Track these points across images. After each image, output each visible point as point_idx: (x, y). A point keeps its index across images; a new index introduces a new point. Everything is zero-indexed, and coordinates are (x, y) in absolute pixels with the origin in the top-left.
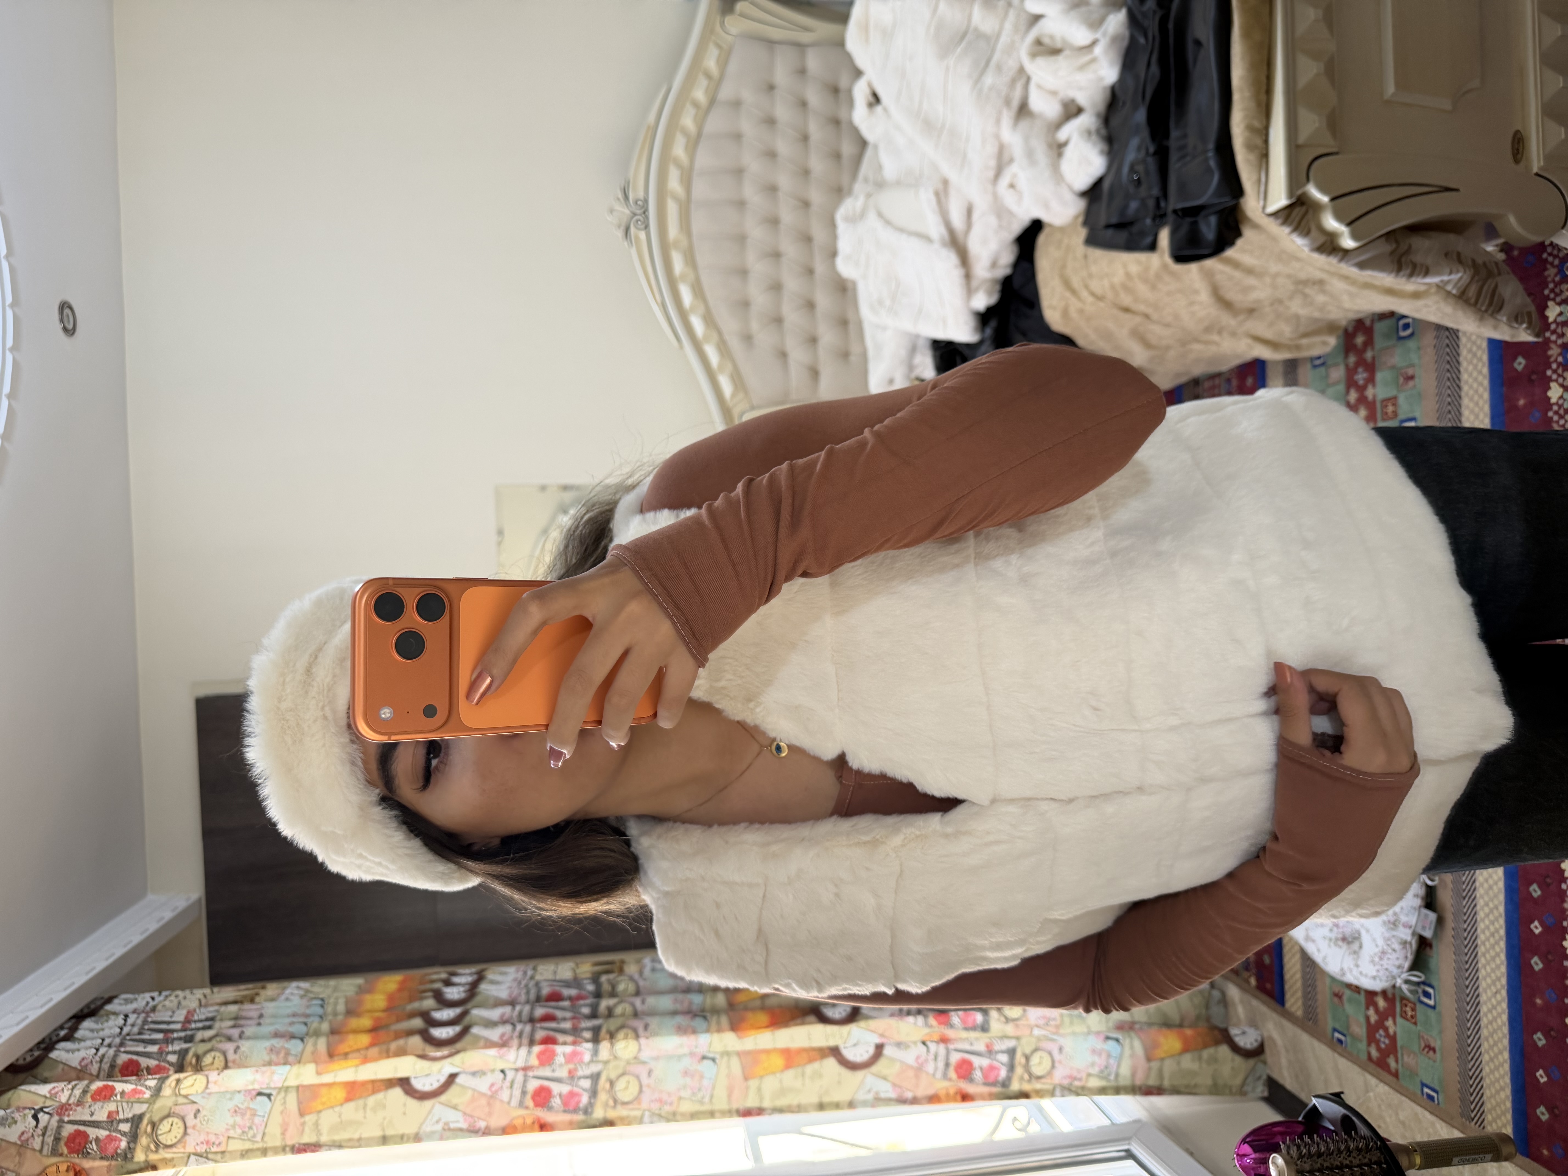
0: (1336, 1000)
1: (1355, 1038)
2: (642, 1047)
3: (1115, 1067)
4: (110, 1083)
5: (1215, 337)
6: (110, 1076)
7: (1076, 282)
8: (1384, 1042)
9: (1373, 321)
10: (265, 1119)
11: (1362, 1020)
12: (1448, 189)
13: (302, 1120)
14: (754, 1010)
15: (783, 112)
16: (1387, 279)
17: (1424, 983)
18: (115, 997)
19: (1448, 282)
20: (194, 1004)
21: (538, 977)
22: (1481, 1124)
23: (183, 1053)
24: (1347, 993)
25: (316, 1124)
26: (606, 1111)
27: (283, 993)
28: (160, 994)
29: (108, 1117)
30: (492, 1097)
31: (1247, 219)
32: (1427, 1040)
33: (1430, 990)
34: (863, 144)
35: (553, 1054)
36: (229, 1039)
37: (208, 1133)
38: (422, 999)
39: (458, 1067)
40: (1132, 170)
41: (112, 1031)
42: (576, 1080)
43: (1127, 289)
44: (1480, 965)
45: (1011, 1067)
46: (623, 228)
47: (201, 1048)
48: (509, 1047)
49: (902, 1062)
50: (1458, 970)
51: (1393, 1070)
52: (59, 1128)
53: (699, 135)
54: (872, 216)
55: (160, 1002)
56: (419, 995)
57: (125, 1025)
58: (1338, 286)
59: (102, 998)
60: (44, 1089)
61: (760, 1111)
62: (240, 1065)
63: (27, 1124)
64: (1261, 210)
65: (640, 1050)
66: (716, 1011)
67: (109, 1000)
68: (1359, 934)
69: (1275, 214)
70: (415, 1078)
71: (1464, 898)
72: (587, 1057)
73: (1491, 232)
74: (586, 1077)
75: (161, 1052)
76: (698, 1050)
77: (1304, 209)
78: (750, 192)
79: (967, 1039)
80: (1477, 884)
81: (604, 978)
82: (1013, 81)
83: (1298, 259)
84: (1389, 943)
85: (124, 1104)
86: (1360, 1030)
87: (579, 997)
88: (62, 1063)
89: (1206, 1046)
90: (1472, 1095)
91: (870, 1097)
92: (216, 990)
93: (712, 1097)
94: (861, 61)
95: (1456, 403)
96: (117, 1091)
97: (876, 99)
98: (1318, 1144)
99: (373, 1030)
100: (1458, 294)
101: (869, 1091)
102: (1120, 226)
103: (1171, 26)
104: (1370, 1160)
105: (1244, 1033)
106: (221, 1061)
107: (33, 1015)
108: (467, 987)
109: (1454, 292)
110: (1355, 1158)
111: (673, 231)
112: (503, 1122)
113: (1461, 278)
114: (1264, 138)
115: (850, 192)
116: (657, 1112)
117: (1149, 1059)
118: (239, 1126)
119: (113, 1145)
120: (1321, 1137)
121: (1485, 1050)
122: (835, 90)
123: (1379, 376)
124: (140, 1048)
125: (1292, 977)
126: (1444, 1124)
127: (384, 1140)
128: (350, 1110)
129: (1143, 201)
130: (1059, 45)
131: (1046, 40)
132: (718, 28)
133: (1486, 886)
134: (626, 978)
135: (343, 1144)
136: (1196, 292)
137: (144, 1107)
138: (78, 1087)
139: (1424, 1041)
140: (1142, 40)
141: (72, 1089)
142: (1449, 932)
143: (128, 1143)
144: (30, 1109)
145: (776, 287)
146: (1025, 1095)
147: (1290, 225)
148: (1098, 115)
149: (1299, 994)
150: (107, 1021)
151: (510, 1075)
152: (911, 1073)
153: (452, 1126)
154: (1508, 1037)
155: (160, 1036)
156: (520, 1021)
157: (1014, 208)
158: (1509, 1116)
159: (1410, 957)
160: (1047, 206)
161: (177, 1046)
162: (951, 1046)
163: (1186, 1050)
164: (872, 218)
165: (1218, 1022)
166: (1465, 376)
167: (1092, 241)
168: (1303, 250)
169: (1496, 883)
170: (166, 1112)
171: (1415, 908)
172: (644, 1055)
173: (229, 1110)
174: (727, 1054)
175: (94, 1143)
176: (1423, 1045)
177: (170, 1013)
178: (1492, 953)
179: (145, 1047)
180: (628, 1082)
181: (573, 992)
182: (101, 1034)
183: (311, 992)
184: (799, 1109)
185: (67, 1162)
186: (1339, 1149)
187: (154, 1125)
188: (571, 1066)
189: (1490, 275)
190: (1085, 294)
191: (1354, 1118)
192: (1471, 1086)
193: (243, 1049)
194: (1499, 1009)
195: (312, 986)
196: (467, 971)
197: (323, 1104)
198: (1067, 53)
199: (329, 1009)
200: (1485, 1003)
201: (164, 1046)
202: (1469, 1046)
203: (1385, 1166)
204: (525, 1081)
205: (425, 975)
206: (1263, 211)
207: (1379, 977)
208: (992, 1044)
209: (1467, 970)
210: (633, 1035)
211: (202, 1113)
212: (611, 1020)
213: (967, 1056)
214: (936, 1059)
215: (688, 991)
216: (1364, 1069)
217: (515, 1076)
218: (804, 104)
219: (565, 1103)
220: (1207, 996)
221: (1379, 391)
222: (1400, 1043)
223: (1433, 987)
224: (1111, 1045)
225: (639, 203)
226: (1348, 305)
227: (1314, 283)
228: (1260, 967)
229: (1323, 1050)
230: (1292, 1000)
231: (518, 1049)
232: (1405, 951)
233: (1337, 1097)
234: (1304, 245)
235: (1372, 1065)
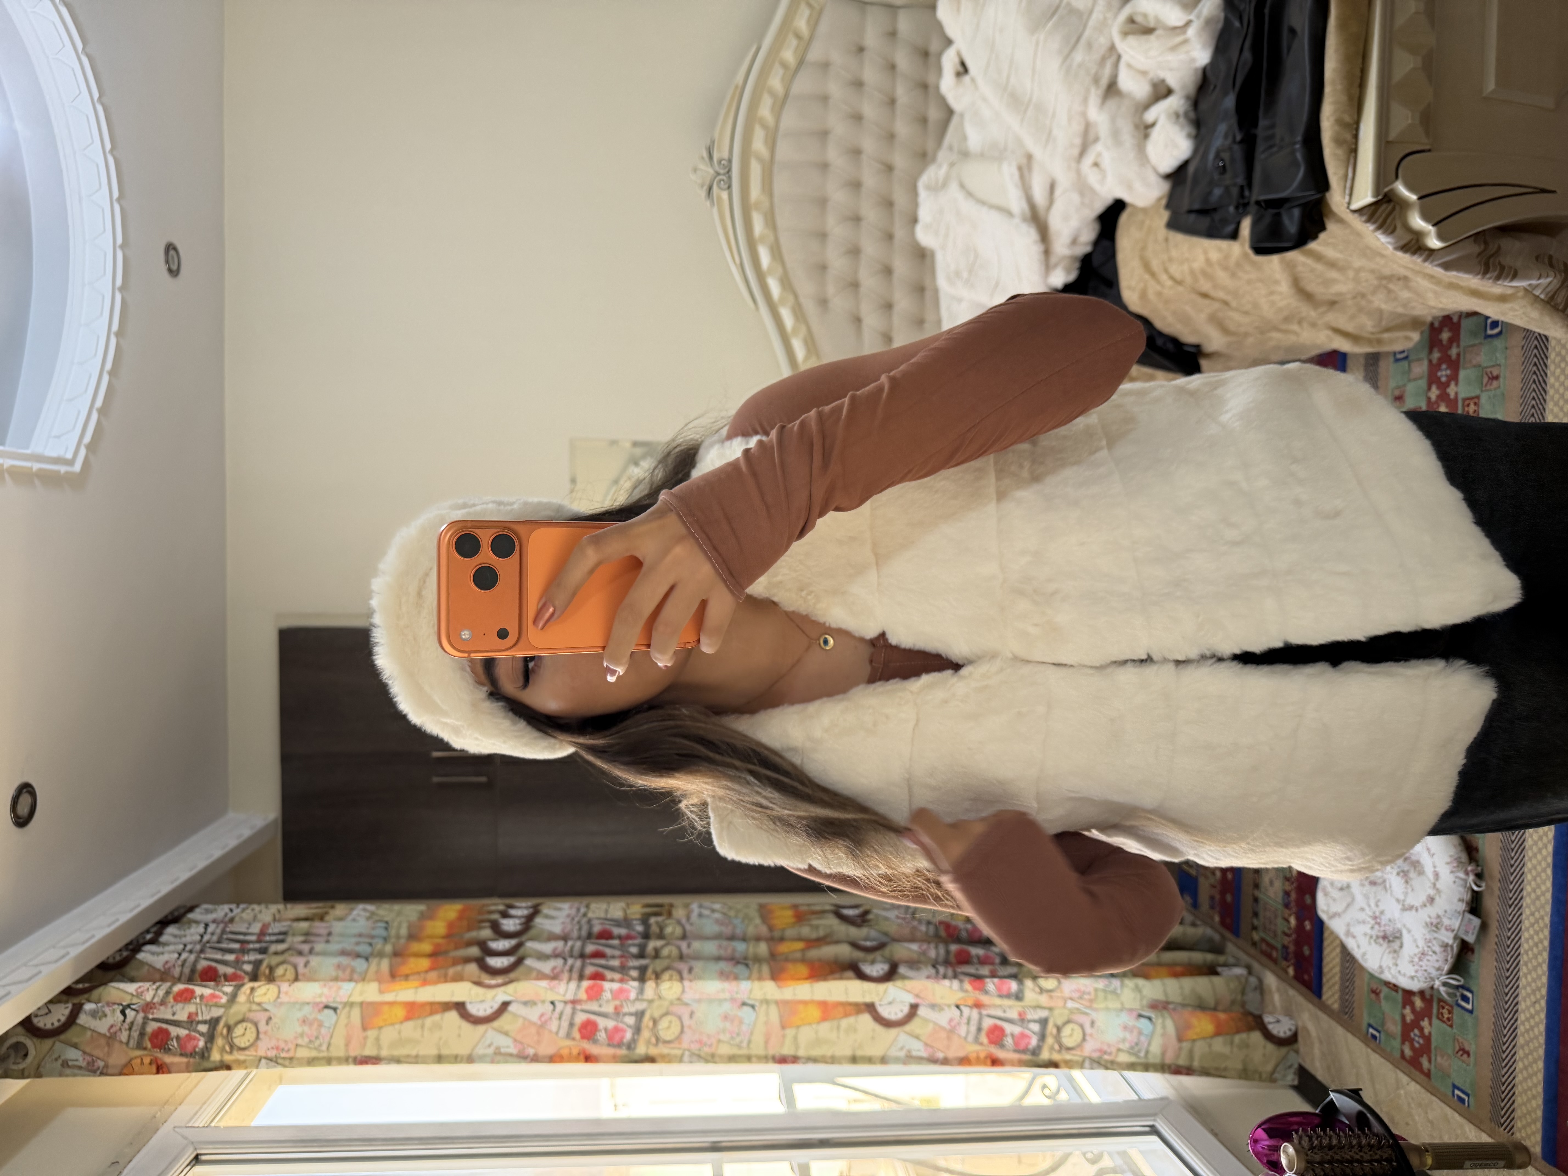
0: (1373, 996)
1: (1390, 1035)
2: (686, 989)
3: (1146, 1045)
4: (191, 987)
5: (1295, 327)
6: (190, 980)
7: (1155, 264)
8: (1419, 1041)
9: (1459, 319)
10: (331, 1030)
11: (1398, 1018)
12: (1543, 191)
13: (365, 1034)
14: (795, 961)
15: (871, 74)
16: (1473, 281)
17: (1462, 987)
18: (197, 906)
19: (1537, 286)
20: (268, 918)
21: (590, 915)
22: (1511, 1130)
23: (257, 964)
24: (1385, 990)
25: (377, 1039)
26: (648, 1048)
27: (350, 914)
28: (238, 907)
29: (189, 1017)
30: (542, 1026)
31: (1331, 212)
32: (1462, 1043)
33: (1469, 995)
34: (950, 112)
35: (601, 990)
36: (300, 953)
37: (278, 1040)
38: (480, 928)
39: (511, 995)
40: (1218, 156)
41: (194, 938)
42: (621, 1017)
43: (1205, 274)
44: (1521, 974)
45: (1042, 1037)
46: (706, 188)
47: (275, 960)
48: (561, 980)
49: (935, 1024)
50: (1499, 977)
51: (1426, 1070)
52: (144, 1024)
53: (786, 96)
54: (954, 187)
55: (238, 914)
56: (477, 925)
57: (205, 933)
58: (1423, 284)
59: (185, 906)
60: (131, 988)
61: (795, 1059)
62: (310, 979)
63: (115, 1019)
64: (1346, 205)
65: (683, 991)
66: (758, 960)
67: (191, 909)
68: (1401, 934)
69: (1360, 211)
70: (470, 1003)
71: (1510, 907)
72: (633, 995)
74: (631, 1014)
75: (237, 961)
76: (739, 996)
77: (1390, 206)
78: (834, 155)
79: (1000, 1006)
80: (1524, 893)
81: (653, 920)
82: (1103, 60)
83: (1382, 256)
84: (1430, 944)
85: (204, 1008)
86: (1395, 1028)
87: (629, 937)
88: (147, 964)
89: (1238, 1031)
90: (1503, 1101)
91: (902, 1054)
92: (289, 906)
93: (749, 1042)
94: (951, 30)
95: (1541, 407)
96: (197, 994)
97: (963, 69)
98: (1330, 1137)
99: (433, 955)
100: (1546, 299)
101: (901, 1049)
102: (1202, 212)
103: (1267, 11)
104: (1381, 1157)
105: (1278, 1021)
106: (292, 974)
107: (124, 918)
108: (523, 920)
109: (1542, 296)
110: (1366, 1153)
111: (755, 192)
112: (550, 1051)
113: (1550, 283)
114: (1354, 132)
115: (934, 159)
116: (697, 1052)
117: (1180, 1039)
118: (307, 1035)
119: (193, 1043)
120: (1334, 1130)
121: (1520, 1057)
122: (925, 54)
123: (1462, 374)
124: (218, 956)
125: (1331, 970)
126: (1472, 1127)
127: (440, 1059)
128: (409, 1029)
129: (1227, 188)
130: (1152, 25)
131: (1139, 19)
133: (1533, 896)
134: (674, 921)
135: (402, 1059)
136: (1277, 282)
137: (221, 1011)
138: (162, 987)
139: (1459, 1043)
140: (1237, 24)
141: (157, 989)
142: (1492, 938)
143: (206, 1043)
144: (118, 1004)
145: (855, 252)
146: (1054, 1065)
147: (1374, 223)
148: (1188, 98)
149: (1337, 987)
150: (189, 928)
151: (559, 1007)
152: (943, 1035)
153: (503, 1050)
154: (1544, 1047)
155: (236, 946)
156: (571, 956)
157: (1097, 187)
158: (1539, 1125)
159: (1451, 960)
160: (1130, 187)
161: (252, 957)
162: (984, 1012)
163: (1218, 1033)
164: (954, 188)
165: (1253, 1008)
166: (1551, 380)
167: (1174, 225)
168: (1387, 248)
169: (1543, 894)
170: (240, 1017)
171: (1459, 913)
172: (687, 997)
173: (298, 1020)
174: (766, 1002)
175: (175, 1041)
176: (1457, 1048)
177: (246, 925)
178: (1535, 963)
179: (223, 956)
180: (670, 1022)
181: (623, 931)
182: (184, 940)
183: (377, 914)
184: (833, 1060)
185: (150, 1055)
186: (1351, 1143)
187: (230, 1029)
188: (617, 1003)
190: (1164, 277)
191: (1369, 1115)
192: (1503, 1092)
193: (312, 964)
194: (1537, 1019)
195: (377, 909)
196: (524, 904)
197: (385, 1021)
198: (1158, 32)
199: (393, 932)
200: (1524, 1012)
201: (240, 955)
202: (1504, 1052)
203: (1395, 1164)
204: (573, 1014)
205: (484, 906)
206: (1348, 208)
207: (1417, 977)
208: (1025, 1013)
209: (1507, 978)
210: (678, 977)
211: (274, 1020)
212: (658, 961)
213: (999, 1023)
214: (968, 1023)
215: (732, 938)
216: (1396, 1066)
217: (564, 1008)
218: (893, 67)
219: (610, 1037)
220: (1243, 980)
221: (1461, 390)
222: (1434, 1045)
223: (1471, 991)
224: (1144, 1023)
225: (723, 162)
226: (1432, 303)
227: (1399, 279)
228: (1299, 955)
229: (1356, 1045)
230: (1330, 993)
231: (568, 983)
232: (1445, 954)
233: (1355, 1094)
234: (1389, 243)
235: (1404, 1063)
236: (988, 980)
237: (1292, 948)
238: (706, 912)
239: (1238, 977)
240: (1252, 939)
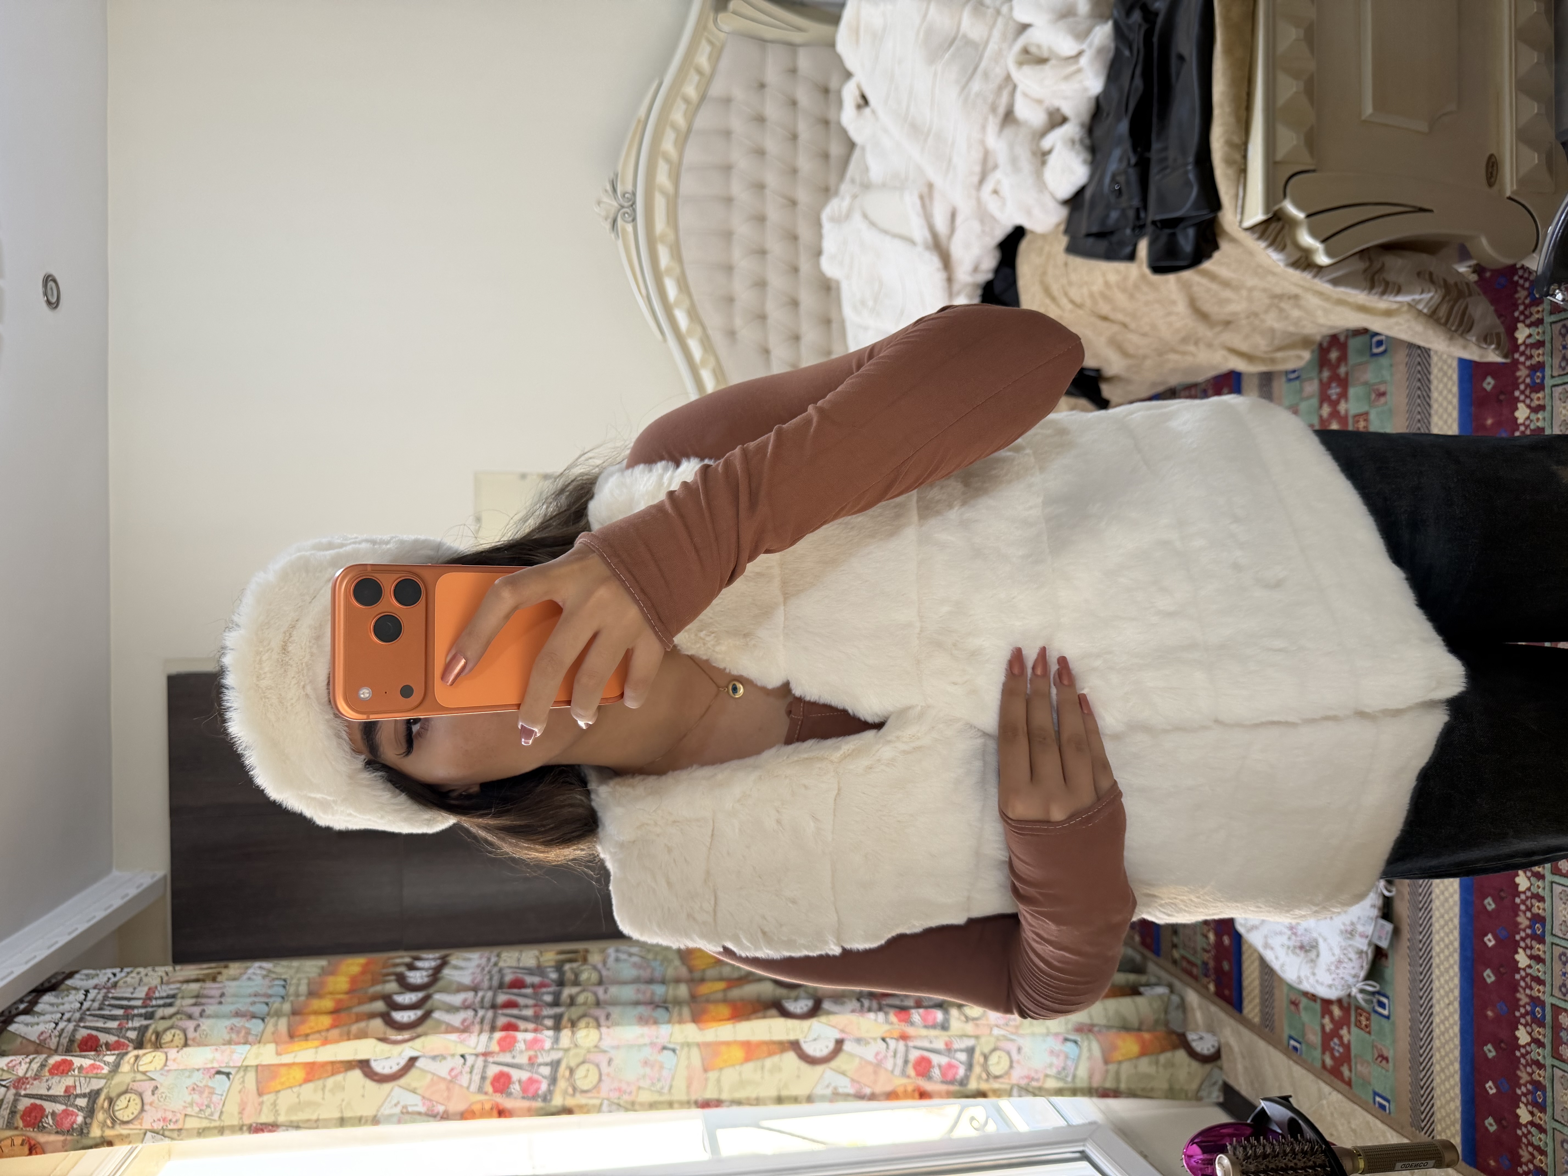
0: (1293, 1007)
1: (1310, 1046)
2: (603, 1036)
3: (1072, 1069)
4: (69, 1058)
5: (1191, 348)
6: (68, 1051)
7: (1055, 289)
8: (1339, 1050)
9: (1347, 337)
10: (223, 1098)
11: (1318, 1029)
12: (1422, 210)
13: (261, 1099)
14: (716, 1002)
15: (773, 110)
16: (1359, 296)
17: (1379, 993)
18: (76, 972)
19: (1420, 301)
20: (155, 982)
21: (502, 964)
22: (1431, 1132)
23: (143, 1030)
24: (1304, 1001)
25: (275, 1104)
26: (564, 1099)
27: (245, 973)
28: (122, 971)
29: (66, 1091)
30: (453, 1080)
31: (1224, 232)
32: (1381, 1049)
33: (1385, 1000)
34: (851, 145)
35: (514, 1040)
36: (190, 1017)
37: (165, 1110)
38: (385, 982)
39: (418, 1050)
40: (1114, 180)
41: (72, 1006)
42: (536, 1067)
43: (1104, 296)
44: (1434, 976)
45: (970, 1066)
46: (610, 220)
47: (162, 1025)
48: (471, 1033)
49: (861, 1058)
50: (1413, 981)
51: (1347, 1079)
52: (16, 1101)
53: (689, 130)
54: (857, 217)
55: (122, 978)
56: (382, 979)
57: (85, 1000)
58: (1313, 301)
59: (63, 973)
61: (718, 1103)
62: (200, 1044)
64: (1238, 224)
65: (601, 1039)
66: (678, 1002)
67: (70, 975)
68: (1317, 943)
69: (1251, 229)
70: (375, 1060)
71: (1421, 910)
72: (548, 1044)
73: (1464, 254)
74: (546, 1064)
75: (120, 1028)
76: (658, 1040)
77: (1280, 224)
78: (738, 189)
79: (926, 1037)
80: (1433, 896)
81: (567, 967)
82: (1000, 88)
83: (1274, 274)
84: (1345, 952)
85: (82, 1079)
86: (1315, 1038)
87: (542, 985)
88: (21, 1036)
89: (1163, 1050)
90: (1422, 1105)
91: (829, 1091)
92: (178, 968)
93: (671, 1087)
94: (851, 63)
95: (1426, 421)
96: (75, 1066)
97: (864, 101)
98: (1264, 1146)
99: (334, 1012)
100: (1429, 313)
101: (828, 1086)
102: (1100, 235)
103: (1155, 39)
104: (1315, 1163)
105: (1201, 1038)
106: (180, 1039)
108: (430, 972)
109: (1425, 311)
110: (1300, 1160)
111: (660, 225)
112: (461, 1107)
113: (1432, 298)
114: (1243, 153)
115: (836, 193)
116: (616, 1101)
117: (1106, 1062)
118: (197, 1104)
119: (71, 1119)
120: (1268, 1140)
121: (1437, 1060)
122: (825, 91)
123: (1352, 391)
124: (100, 1024)
125: (1250, 984)
126: (1392, 1131)
127: (342, 1122)
128: (308, 1091)
129: (1123, 211)
130: (1045, 54)
131: (1033, 50)
132: (711, 24)
133: (1442, 898)
134: (589, 967)
135: (301, 1125)
136: (1174, 303)
137: (102, 1083)
138: (36, 1060)
139: (1377, 1050)
140: (1127, 53)
141: (30, 1063)
142: (1404, 943)
143: (85, 1118)
145: (761, 284)
146: (983, 1094)
147: (1266, 240)
148: (1082, 125)
149: (1257, 1000)
150: (67, 996)
151: (470, 1060)
152: (870, 1069)
153: (410, 1109)
154: (1459, 1048)
155: (120, 1012)
156: (482, 1007)
157: (997, 213)
158: (1458, 1127)
159: (1366, 967)
160: (1029, 213)
161: (137, 1023)
162: (911, 1044)
163: (1143, 1053)
164: (857, 219)
165: (1176, 1027)
166: (1435, 395)
167: (1073, 249)
168: (1279, 266)
169: (1452, 896)
170: (124, 1088)
171: (1372, 919)
172: (605, 1044)
173: (187, 1088)
174: (689, 1045)
175: (50, 1117)
176: (1376, 1055)
177: (131, 990)
178: (1447, 965)
179: (105, 1023)
180: (588, 1070)
181: (536, 980)
182: (61, 1008)
183: (274, 972)
184: (758, 1102)
185: (22, 1135)
186: (1284, 1151)
187: (111, 1101)
188: (531, 1053)
189: (1461, 295)
190: (1064, 301)
191: (1300, 1121)
192: (1422, 1096)
193: (203, 1027)
194: (1451, 1021)
195: (274, 967)
196: (431, 956)
197: (282, 1084)
198: (1053, 62)
199: (292, 990)
200: (1438, 1014)
201: (124, 1022)
202: (1421, 1056)
203: (1329, 1169)
204: (485, 1067)
205: (389, 958)
206: (1240, 225)
207: (1335, 985)
208: (951, 1043)
209: (1421, 981)
210: (595, 1024)
211: (161, 1090)
212: (573, 1009)
213: (926, 1054)
214: (895, 1055)
215: (651, 981)
216: (1318, 1076)
217: (475, 1061)
218: (794, 103)
219: (524, 1090)
220: (1166, 999)
221: (1351, 407)
222: (1353, 1052)
223: (1387, 997)
224: (1070, 1047)
225: (627, 195)
226: (1322, 320)
227: (1289, 298)
228: (1219, 970)
229: (1278, 1058)
230: (1250, 1007)
231: (479, 1035)
232: (1361, 960)
233: (1285, 1101)
234: (1280, 260)
235: (1326, 1073)
236: (913, 1011)
237: (1212, 964)
238: (623, 956)
239: (1160, 996)
240: (1172, 956)
